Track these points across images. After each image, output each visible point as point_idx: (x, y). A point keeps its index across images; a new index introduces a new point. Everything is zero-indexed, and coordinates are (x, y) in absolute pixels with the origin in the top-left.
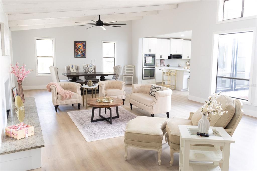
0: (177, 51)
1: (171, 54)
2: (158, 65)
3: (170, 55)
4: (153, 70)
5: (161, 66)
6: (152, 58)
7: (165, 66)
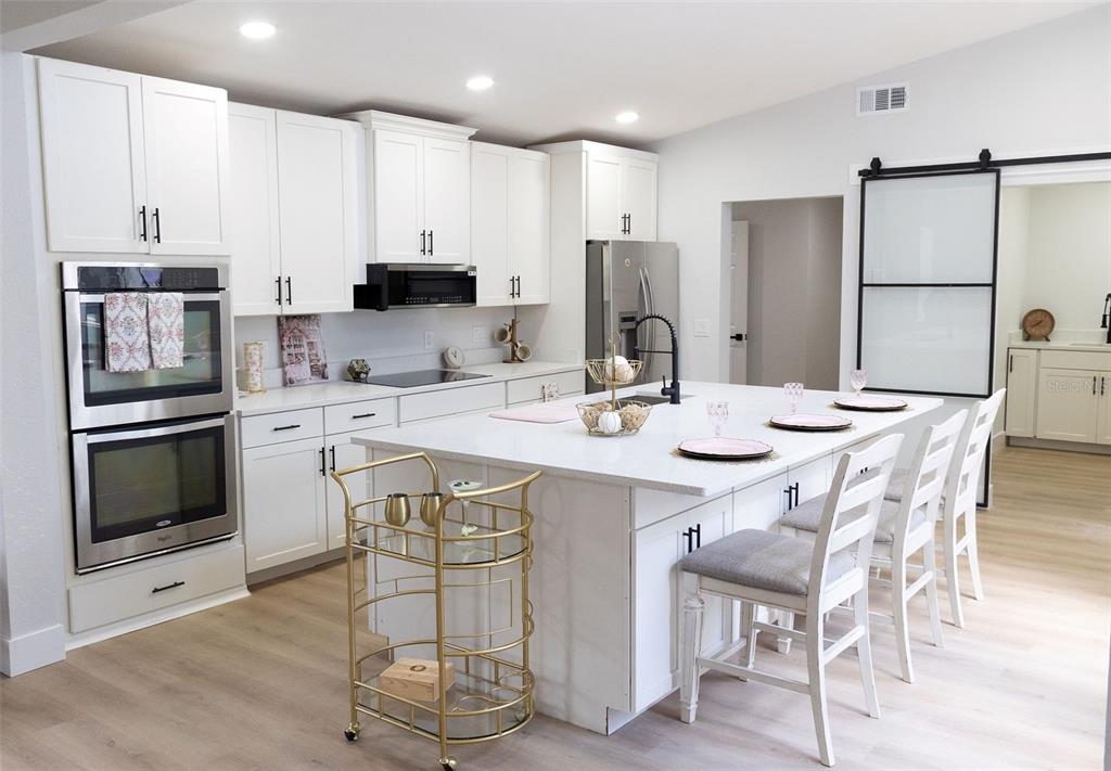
0: (427, 238)
1: (380, 261)
2: (256, 379)
3: (372, 269)
4: (209, 442)
5: (287, 382)
6: (189, 306)
7: (324, 377)
